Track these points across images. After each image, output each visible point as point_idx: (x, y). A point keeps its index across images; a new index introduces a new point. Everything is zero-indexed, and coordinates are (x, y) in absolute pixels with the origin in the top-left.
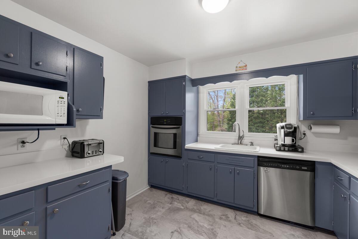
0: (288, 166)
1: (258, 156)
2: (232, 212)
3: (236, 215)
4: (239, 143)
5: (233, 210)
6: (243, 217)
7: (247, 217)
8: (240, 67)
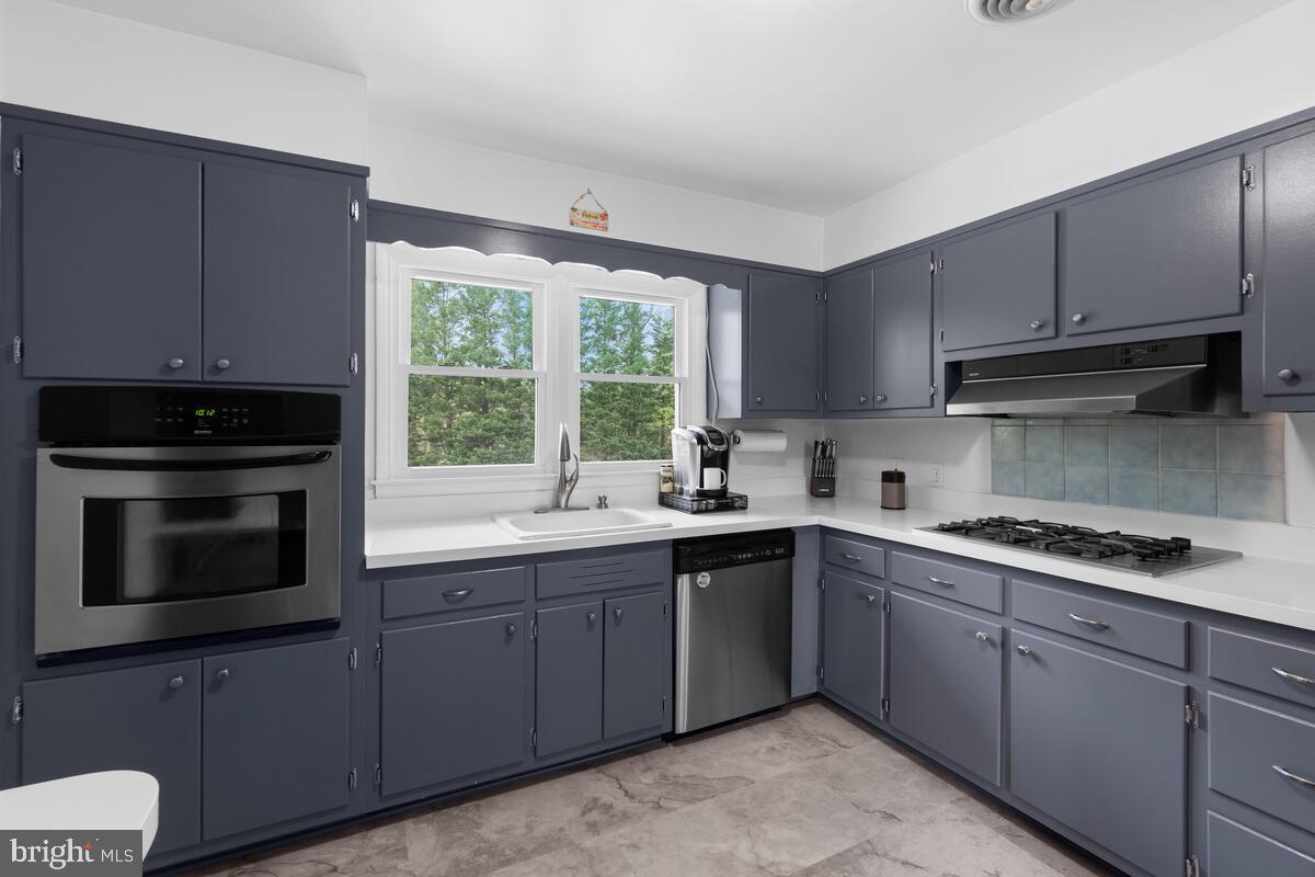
0: (749, 555)
1: (674, 540)
2: (599, 779)
3: (617, 780)
4: (563, 504)
5: (593, 770)
6: (641, 775)
7: (649, 769)
8: (585, 214)
